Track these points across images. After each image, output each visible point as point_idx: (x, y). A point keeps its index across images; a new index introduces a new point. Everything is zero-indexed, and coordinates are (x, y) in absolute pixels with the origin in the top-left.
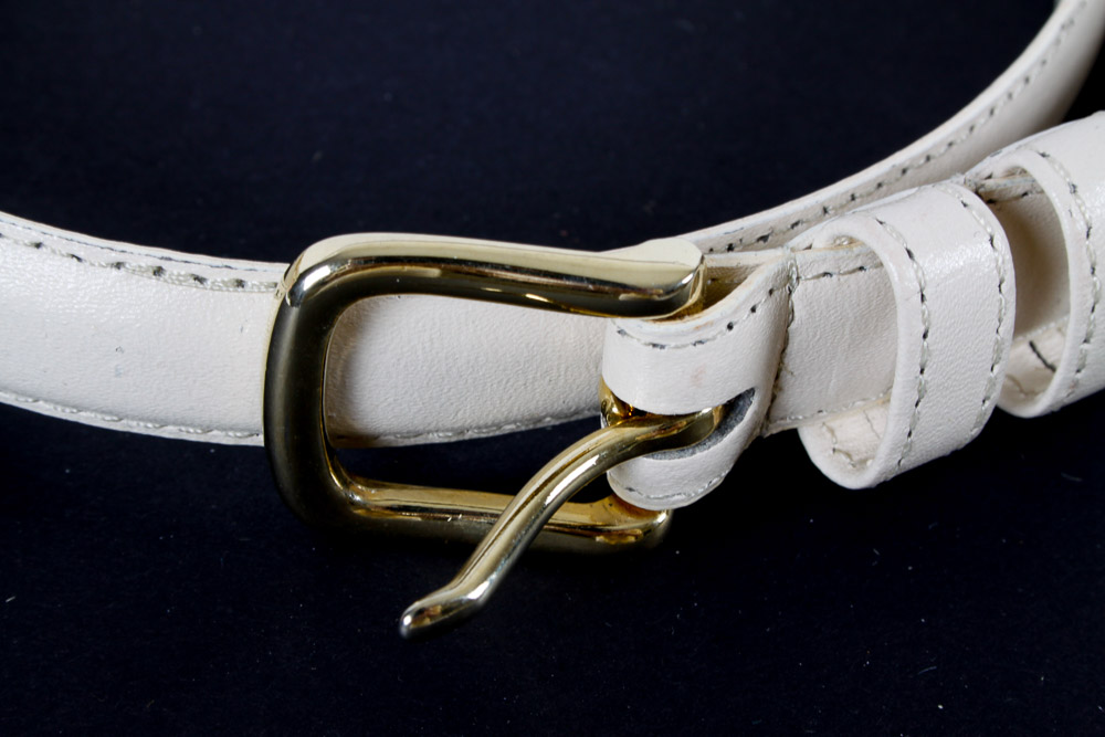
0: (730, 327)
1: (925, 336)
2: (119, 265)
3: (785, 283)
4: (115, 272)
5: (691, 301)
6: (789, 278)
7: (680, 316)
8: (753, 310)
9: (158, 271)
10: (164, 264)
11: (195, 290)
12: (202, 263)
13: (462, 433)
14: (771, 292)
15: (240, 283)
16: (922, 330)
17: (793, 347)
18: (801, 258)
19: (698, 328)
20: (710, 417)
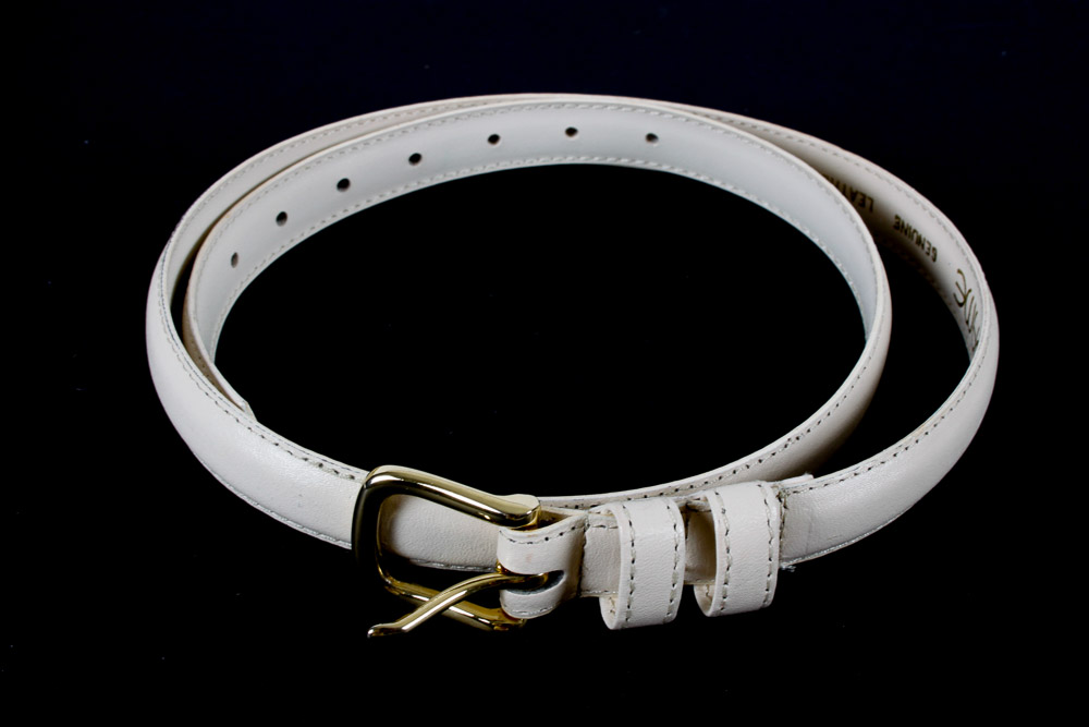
0: (547, 539)
1: (633, 562)
2: (306, 459)
3: (582, 527)
4: (304, 462)
5: (531, 523)
6: (584, 525)
7: (523, 529)
8: (561, 534)
9: (321, 465)
10: (324, 463)
11: (334, 477)
12: (339, 465)
13: (448, 565)
14: (573, 528)
15: (352, 477)
16: (631, 559)
17: (587, 556)
18: (590, 516)
19: (529, 536)
20: (542, 578)
